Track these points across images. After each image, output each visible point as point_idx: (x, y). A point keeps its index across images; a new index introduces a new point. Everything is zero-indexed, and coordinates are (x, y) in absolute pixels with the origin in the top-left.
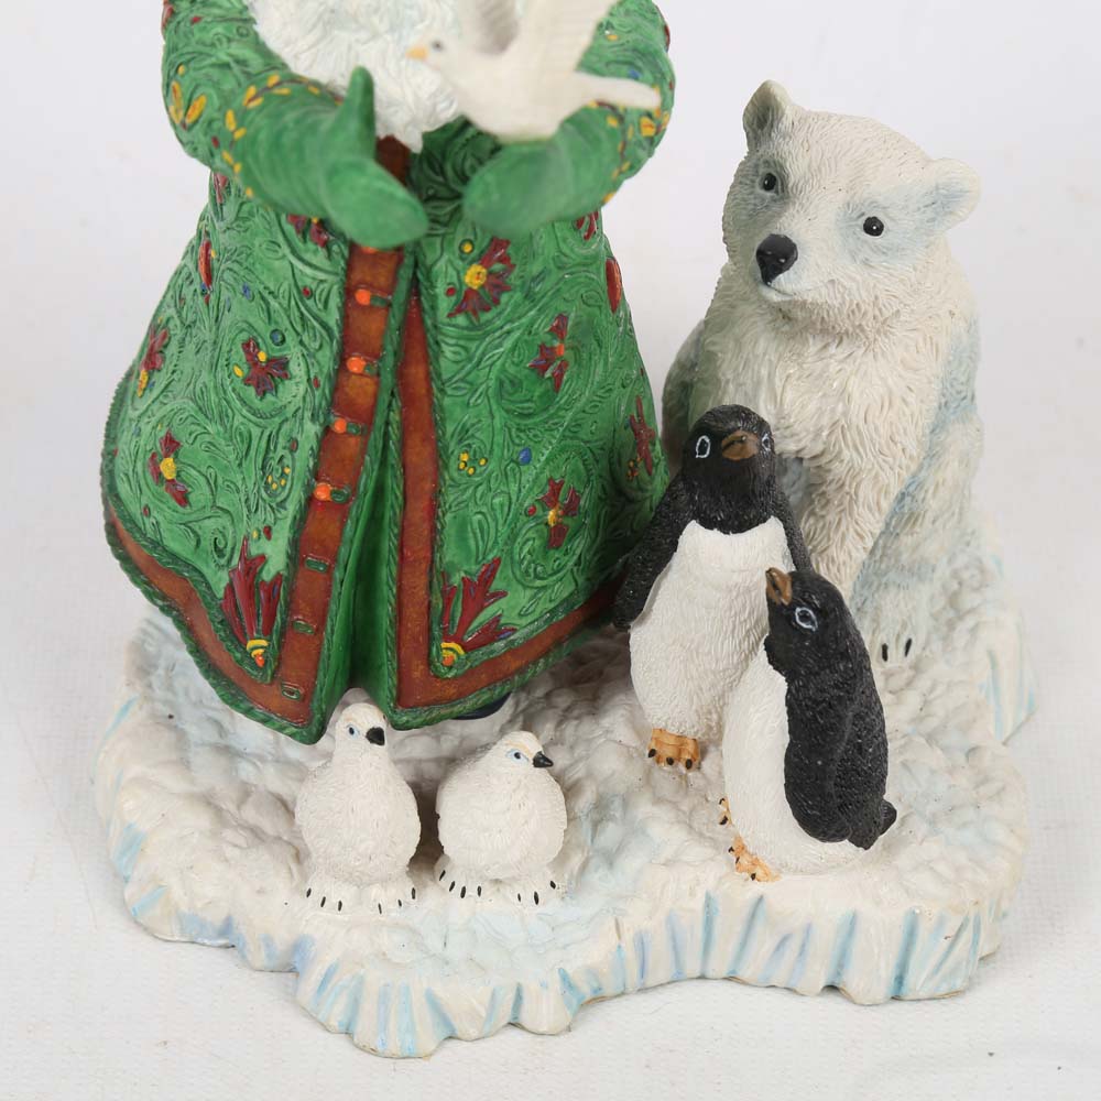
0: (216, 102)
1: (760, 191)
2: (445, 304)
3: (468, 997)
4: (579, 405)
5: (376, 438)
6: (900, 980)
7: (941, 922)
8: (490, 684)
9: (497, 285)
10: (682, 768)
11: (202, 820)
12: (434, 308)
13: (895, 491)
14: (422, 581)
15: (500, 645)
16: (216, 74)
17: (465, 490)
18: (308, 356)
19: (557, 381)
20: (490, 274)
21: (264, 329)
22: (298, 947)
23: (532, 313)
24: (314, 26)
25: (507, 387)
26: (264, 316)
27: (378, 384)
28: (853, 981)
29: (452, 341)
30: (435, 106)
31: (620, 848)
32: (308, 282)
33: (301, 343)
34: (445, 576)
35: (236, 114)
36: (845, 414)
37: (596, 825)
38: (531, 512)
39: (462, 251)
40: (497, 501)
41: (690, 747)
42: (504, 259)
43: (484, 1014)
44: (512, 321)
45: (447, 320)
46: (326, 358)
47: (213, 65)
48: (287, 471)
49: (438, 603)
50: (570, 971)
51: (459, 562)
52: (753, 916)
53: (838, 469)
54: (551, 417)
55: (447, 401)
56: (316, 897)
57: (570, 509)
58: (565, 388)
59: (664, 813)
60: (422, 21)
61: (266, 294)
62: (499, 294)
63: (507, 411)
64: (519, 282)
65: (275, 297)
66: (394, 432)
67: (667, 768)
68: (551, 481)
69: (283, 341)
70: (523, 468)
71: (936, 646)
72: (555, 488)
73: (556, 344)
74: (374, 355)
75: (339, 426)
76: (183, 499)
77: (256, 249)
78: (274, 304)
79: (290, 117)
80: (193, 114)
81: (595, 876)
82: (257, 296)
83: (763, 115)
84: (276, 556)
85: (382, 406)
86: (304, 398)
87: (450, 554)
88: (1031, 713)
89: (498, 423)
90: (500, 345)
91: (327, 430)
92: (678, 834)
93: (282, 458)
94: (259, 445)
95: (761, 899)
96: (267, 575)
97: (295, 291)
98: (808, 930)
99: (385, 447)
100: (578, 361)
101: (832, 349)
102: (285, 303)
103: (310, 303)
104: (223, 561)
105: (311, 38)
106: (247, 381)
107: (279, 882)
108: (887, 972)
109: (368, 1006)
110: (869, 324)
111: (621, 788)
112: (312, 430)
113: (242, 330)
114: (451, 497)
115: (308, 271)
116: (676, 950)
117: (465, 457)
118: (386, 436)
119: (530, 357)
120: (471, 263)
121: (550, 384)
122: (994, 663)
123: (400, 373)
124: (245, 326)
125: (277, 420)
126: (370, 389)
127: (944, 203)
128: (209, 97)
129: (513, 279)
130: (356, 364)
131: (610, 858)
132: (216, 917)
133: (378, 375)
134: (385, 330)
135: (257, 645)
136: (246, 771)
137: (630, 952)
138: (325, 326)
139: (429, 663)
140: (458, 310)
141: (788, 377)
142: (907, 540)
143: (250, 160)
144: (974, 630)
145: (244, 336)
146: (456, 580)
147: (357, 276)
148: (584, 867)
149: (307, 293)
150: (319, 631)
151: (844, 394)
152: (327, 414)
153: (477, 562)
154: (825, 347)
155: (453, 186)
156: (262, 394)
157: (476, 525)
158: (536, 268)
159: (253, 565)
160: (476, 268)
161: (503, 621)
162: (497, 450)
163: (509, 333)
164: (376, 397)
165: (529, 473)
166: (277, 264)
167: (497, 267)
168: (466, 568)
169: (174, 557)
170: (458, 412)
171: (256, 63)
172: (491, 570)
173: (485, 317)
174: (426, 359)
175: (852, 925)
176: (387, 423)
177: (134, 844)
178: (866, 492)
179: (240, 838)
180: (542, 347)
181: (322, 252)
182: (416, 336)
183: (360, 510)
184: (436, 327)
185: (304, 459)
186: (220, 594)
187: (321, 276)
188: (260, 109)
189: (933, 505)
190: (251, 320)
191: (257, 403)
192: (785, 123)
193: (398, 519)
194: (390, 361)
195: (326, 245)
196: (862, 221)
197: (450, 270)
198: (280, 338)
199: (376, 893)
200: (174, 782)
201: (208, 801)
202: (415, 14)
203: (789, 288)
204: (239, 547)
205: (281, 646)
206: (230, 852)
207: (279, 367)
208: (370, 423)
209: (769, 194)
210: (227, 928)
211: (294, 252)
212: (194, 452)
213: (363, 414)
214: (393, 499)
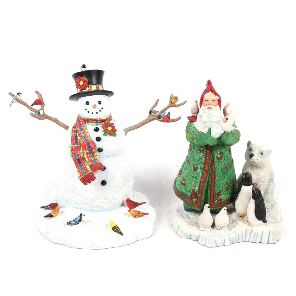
0: (193, 135)
1: (249, 151)
2: (216, 159)
3: (219, 240)
4: (230, 174)
5: (208, 174)
6: (268, 241)
7: (273, 232)
8: (220, 206)
9: (221, 157)
10: (242, 218)
11: (187, 224)
14: (213, 192)
15: (221, 201)
16: (193, 132)
17: (218, 181)
18: (201, 166)
19: (227, 170)
21: (195, 163)
22: (199, 237)
23: (225, 161)
25: (222, 170)
27: (209, 168)
28: (263, 241)
29: (217, 163)
31: (235, 225)
32: (201, 157)
33: (200, 164)
34: (216, 192)
35: (195, 135)
36: (259, 177)
37: (232, 224)
38: (224, 185)
39: (218, 152)
40: (221, 183)
41: (243, 215)
42: (222, 154)
43: (220, 242)
44: (223, 162)
46: (203, 166)
48: (198, 179)
49: (215, 195)
50: (230, 238)
51: (217, 190)
52: (251, 232)
53: (259, 184)
54: (227, 174)
55: (216, 170)
56: (201, 230)
57: (229, 186)
59: (240, 221)
63: (222, 172)
66: (210, 174)
67: (240, 217)
68: (227, 182)
69: (198, 165)
71: (271, 210)
72: (227, 183)
73: (227, 165)
74: (208, 164)
75: (204, 173)
76: (185, 185)
77: (195, 155)
78: (197, 160)
79: (201, 135)
80: (190, 137)
81: (233, 228)
82: (195, 160)
83: (249, 144)
84: (197, 189)
85: (209, 171)
86: (200, 171)
87: (216, 189)
88: (282, 220)
89: (221, 174)
90: (222, 164)
91: (203, 173)
92: (242, 223)
94: (194, 177)
95: (252, 229)
96: (196, 192)
97: (199, 158)
98: (258, 233)
99: (209, 176)
100: (230, 168)
101: (258, 170)
103: (201, 160)
104: (190, 192)
106: (193, 170)
107: (196, 229)
108: (267, 239)
109: (207, 241)
110: (262, 165)
111: (235, 219)
112: (201, 174)
114: (216, 182)
115: (201, 156)
116: (242, 236)
117: (218, 177)
118: (209, 174)
119: (224, 166)
122: (277, 212)
123: (211, 166)
125: (197, 174)
126: (208, 168)
127: (270, 152)
129: (223, 157)
130: (206, 165)
131: (234, 227)
132: (189, 234)
134: (210, 162)
135: (194, 200)
136: (191, 220)
137: (237, 236)
138: (203, 162)
139: (214, 202)
140: (217, 160)
142: (267, 196)
143: (197, 139)
144: (275, 208)
145: (193, 165)
146: (217, 192)
147: (206, 155)
148: (231, 227)
149: (201, 158)
150: (201, 197)
154: (257, 169)
155: (217, 145)
156: (195, 171)
157: (219, 186)
158: (225, 156)
159: (194, 191)
160: (219, 155)
161: (222, 198)
162: (221, 177)
164: (208, 169)
165: (224, 181)
166: (197, 156)
167: (221, 155)
169: (184, 193)
170: (217, 172)
171: (197, 131)
172: (220, 191)
173: (220, 161)
174: (214, 165)
175: (262, 232)
176: (210, 172)
177: (179, 227)
179: (191, 225)
181: (203, 153)
182: (213, 162)
183: (206, 183)
184: (215, 161)
185: (200, 177)
186: (190, 196)
188: (198, 134)
189: (270, 191)
192: (252, 144)
193: (210, 184)
194: (210, 165)
195: (203, 152)
196: (261, 153)
197: (217, 155)
199: (208, 229)
200: (183, 220)
201: (187, 222)
203: (253, 159)
204: (192, 189)
205: (197, 199)
206: (190, 227)
207: (197, 168)
208: (208, 172)
210: (190, 236)
211: (199, 154)
212: (187, 180)
213: (207, 172)
214: (210, 182)
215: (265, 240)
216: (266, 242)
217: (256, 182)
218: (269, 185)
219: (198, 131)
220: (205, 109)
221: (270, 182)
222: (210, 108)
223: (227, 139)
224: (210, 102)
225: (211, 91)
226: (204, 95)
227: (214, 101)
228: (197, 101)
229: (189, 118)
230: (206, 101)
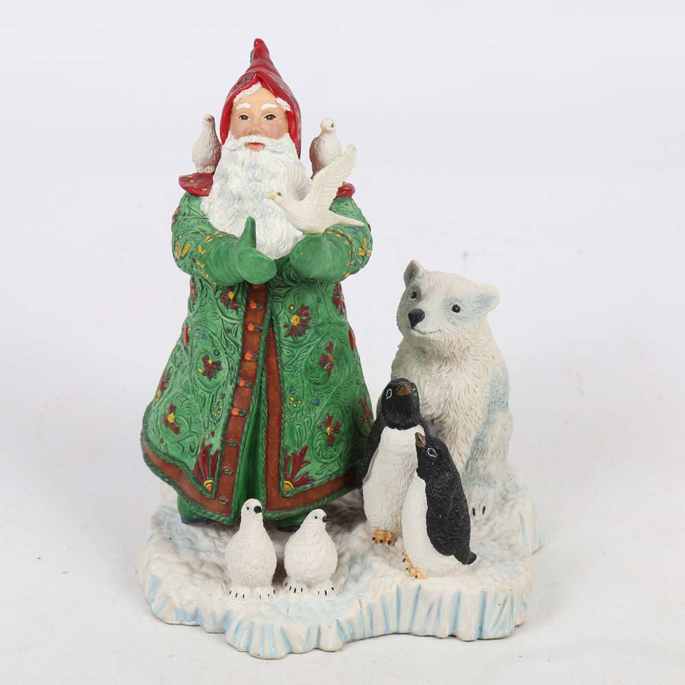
0: (194, 245)
1: (410, 299)
2: (283, 331)
3: (298, 631)
4: (339, 385)
5: (256, 388)
6: (481, 629)
7: (496, 596)
8: (305, 504)
9: (304, 325)
10: (386, 545)
11: (185, 570)
12: (279, 332)
13: (474, 435)
14: (276, 453)
15: (308, 486)
16: (194, 236)
17: (293, 413)
18: (229, 357)
19: (329, 371)
20: (301, 320)
21: (210, 349)
22: (226, 619)
23: (318, 340)
24: (232, 217)
25: (308, 370)
26: (211, 345)
27: (257, 365)
28: (462, 630)
29: (287, 348)
30: (278, 247)
31: (361, 574)
32: (229, 326)
33: (226, 353)
34: (285, 451)
35: (202, 247)
36: (450, 395)
37: (350, 567)
38: (320, 427)
39: (289, 308)
40: (306, 420)
41: (390, 536)
42: (306, 315)
43: (305, 639)
44: (310, 342)
45: (284, 338)
46: (237, 357)
47: (193, 233)
48: (220, 407)
49: (282, 463)
50: (340, 620)
51: (291, 445)
52: (417, 597)
53: (449, 421)
54: (327, 387)
55: (285, 373)
56: (233, 594)
57: (336, 429)
58: (333, 375)
59: (379, 559)
60: (273, 213)
61: (212, 335)
62: (306, 329)
63: (309, 381)
64: (313, 325)
65: (216, 335)
66: (264, 387)
67: (380, 544)
68: (328, 414)
69: (219, 354)
70: (317, 407)
71: (496, 512)
72: (330, 419)
73: (329, 354)
74: (255, 353)
75: (242, 383)
76: (177, 430)
77: (208, 317)
78: (215, 337)
79: (223, 244)
80: (185, 252)
81: (351, 585)
82: (208, 337)
83: (411, 273)
84: (216, 443)
85: (259, 375)
86: (227, 377)
87: (287, 441)
88: (540, 548)
89: (305, 386)
90: (306, 351)
91: (237, 386)
92: (385, 566)
93: (219, 402)
94: (208, 400)
95: (420, 588)
96: (212, 453)
97: (223, 331)
98: (440, 600)
99: (261, 393)
100: (338, 365)
101: (443, 367)
102: (220, 337)
103: (230, 334)
104: (194, 454)
105: (230, 222)
106: (204, 374)
107: (217, 591)
108: (475, 622)
109: (256, 634)
110: (457, 352)
111: (361, 553)
112: (230, 388)
113: (202, 353)
114: (287, 416)
115: (229, 320)
116: (385, 615)
117: (292, 399)
118: (261, 387)
119: (318, 358)
120: (293, 314)
121: (326, 372)
122: (522, 520)
123: (266, 359)
124: (203, 351)
125: (216, 388)
126: (254, 367)
128: (191, 244)
129: (311, 323)
130: (248, 356)
131: (356, 579)
132: (191, 609)
133: (257, 361)
134: (260, 342)
135: (208, 483)
136: (203, 556)
137: (365, 613)
138: (235, 343)
139: (279, 489)
140: (289, 334)
141: (426, 381)
142: (481, 463)
143: (208, 262)
144: (512, 506)
145: (203, 355)
146: (290, 454)
147: (248, 319)
148: (346, 583)
149: (229, 331)
150: (233, 474)
151: (449, 387)
152: (237, 379)
153: (298, 446)
154: (440, 367)
155: (286, 282)
156: (210, 378)
157: (297, 430)
158: (320, 321)
159: (206, 450)
160: (295, 317)
161: (309, 475)
162: (305, 398)
163: (309, 347)
164: (256, 371)
165: (318, 410)
166: (216, 322)
167: (304, 318)
168: (293, 448)
169: (173, 458)
170: (289, 379)
171: (209, 230)
172: (305, 450)
173: (300, 339)
174: (277, 355)
175: (458, 597)
176: (261, 382)
177: (156, 584)
178: (461, 433)
179: (201, 577)
180: (323, 355)
181: (235, 312)
182: (272, 345)
183: (250, 420)
184: (280, 341)
185: (228, 399)
186: (192, 468)
187: (234, 322)
188: (211, 242)
189: (491, 445)
190: (206, 348)
191: (208, 383)
192: (420, 274)
193: (266, 424)
194: (261, 355)
195: (236, 308)
196: (451, 306)
197: (285, 317)
198: (217, 353)
199: (258, 590)
200: (174, 559)
201: (187, 564)
202: (270, 210)
203: (422, 330)
204: (200, 445)
205: (218, 481)
206: (197, 582)
207: (217, 365)
208: (254, 382)
209: (415, 299)
210: (196, 615)
211: (223, 314)
212: (182, 409)
213: (251, 379)
214: (264, 415)
215: (467, 628)
216: (473, 634)
217: (441, 412)
218: (488, 423)
219: (214, 229)
220: (239, 148)
221: (490, 411)
222: (255, 145)
223: (309, 258)
224: (256, 121)
225: (261, 81)
226: (234, 97)
227: (270, 117)
228: (212, 120)
229: (184, 181)
230: (244, 117)
